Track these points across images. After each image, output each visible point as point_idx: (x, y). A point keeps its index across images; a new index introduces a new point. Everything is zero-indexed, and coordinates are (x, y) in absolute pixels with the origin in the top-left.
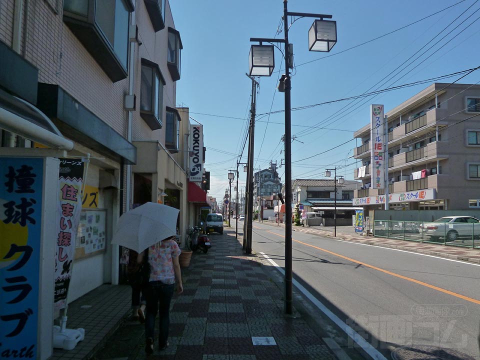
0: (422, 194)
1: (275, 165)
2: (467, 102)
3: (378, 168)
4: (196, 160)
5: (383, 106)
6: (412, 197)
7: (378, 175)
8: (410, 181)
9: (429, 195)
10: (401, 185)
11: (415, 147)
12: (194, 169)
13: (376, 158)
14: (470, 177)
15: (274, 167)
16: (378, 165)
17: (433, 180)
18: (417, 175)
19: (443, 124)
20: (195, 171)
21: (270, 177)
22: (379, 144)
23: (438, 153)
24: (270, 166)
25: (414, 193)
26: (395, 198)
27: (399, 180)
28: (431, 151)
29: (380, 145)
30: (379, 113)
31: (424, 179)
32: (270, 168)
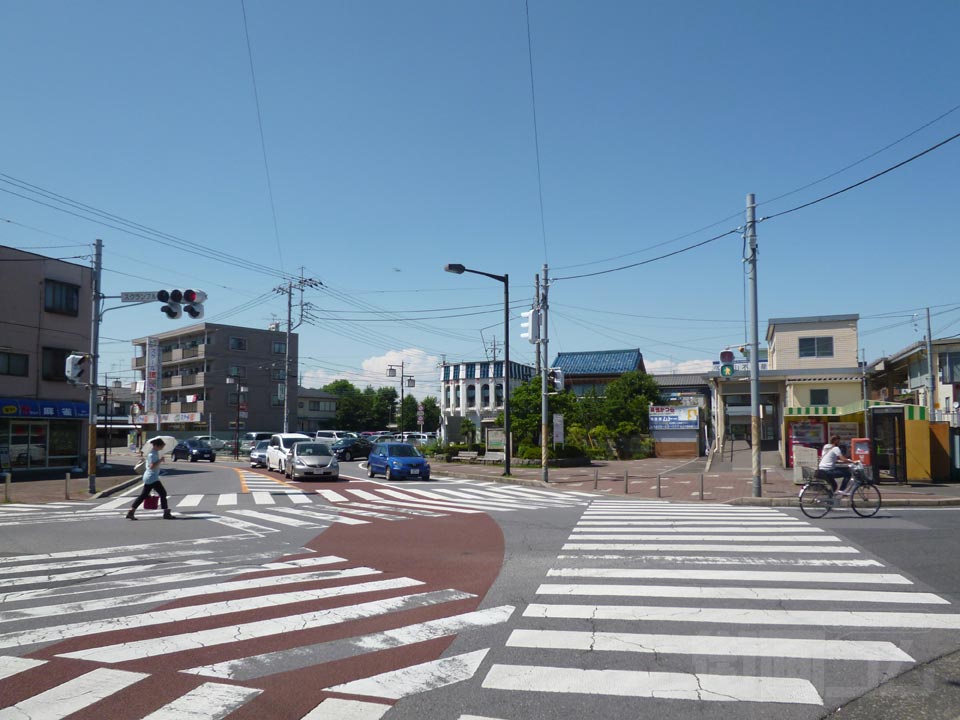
0: (192, 416)
2: (232, 341)
3: (151, 394)
6: (185, 418)
7: (151, 400)
8: (184, 403)
9: (197, 418)
10: (176, 406)
11: (191, 372)
13: (150, 385)
16: (151, 392)
17: (201, 405)
18: (190, 399)
19: (211, 358)
23: (205, 382)
25: (187, 414)
26: (171, 419)
27: (176, 401)
28: (200, 380)
29: (154, 373)
31: (194, 403)
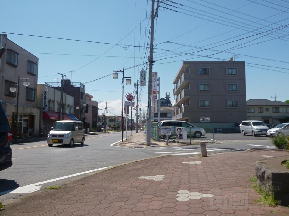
0: (181, 115)
1: (169, 95)
2: (200, 70)
3: (154, 102)
4: (45, 104)
5: (157, 73)
7: (154, 106)
12: (44, 107)
13: (154, 98)
14: (201, 107)
15: (168, 96)
16: (154, 101)
19: (188, 81)
20: (45, 107)
21: (165, 103)
22: (155, 91)
23: (185, 95)
24: (166, 96)
28: (183, 94)
30: (155, 76)
31: (182, 108)
32: (165, 97)
